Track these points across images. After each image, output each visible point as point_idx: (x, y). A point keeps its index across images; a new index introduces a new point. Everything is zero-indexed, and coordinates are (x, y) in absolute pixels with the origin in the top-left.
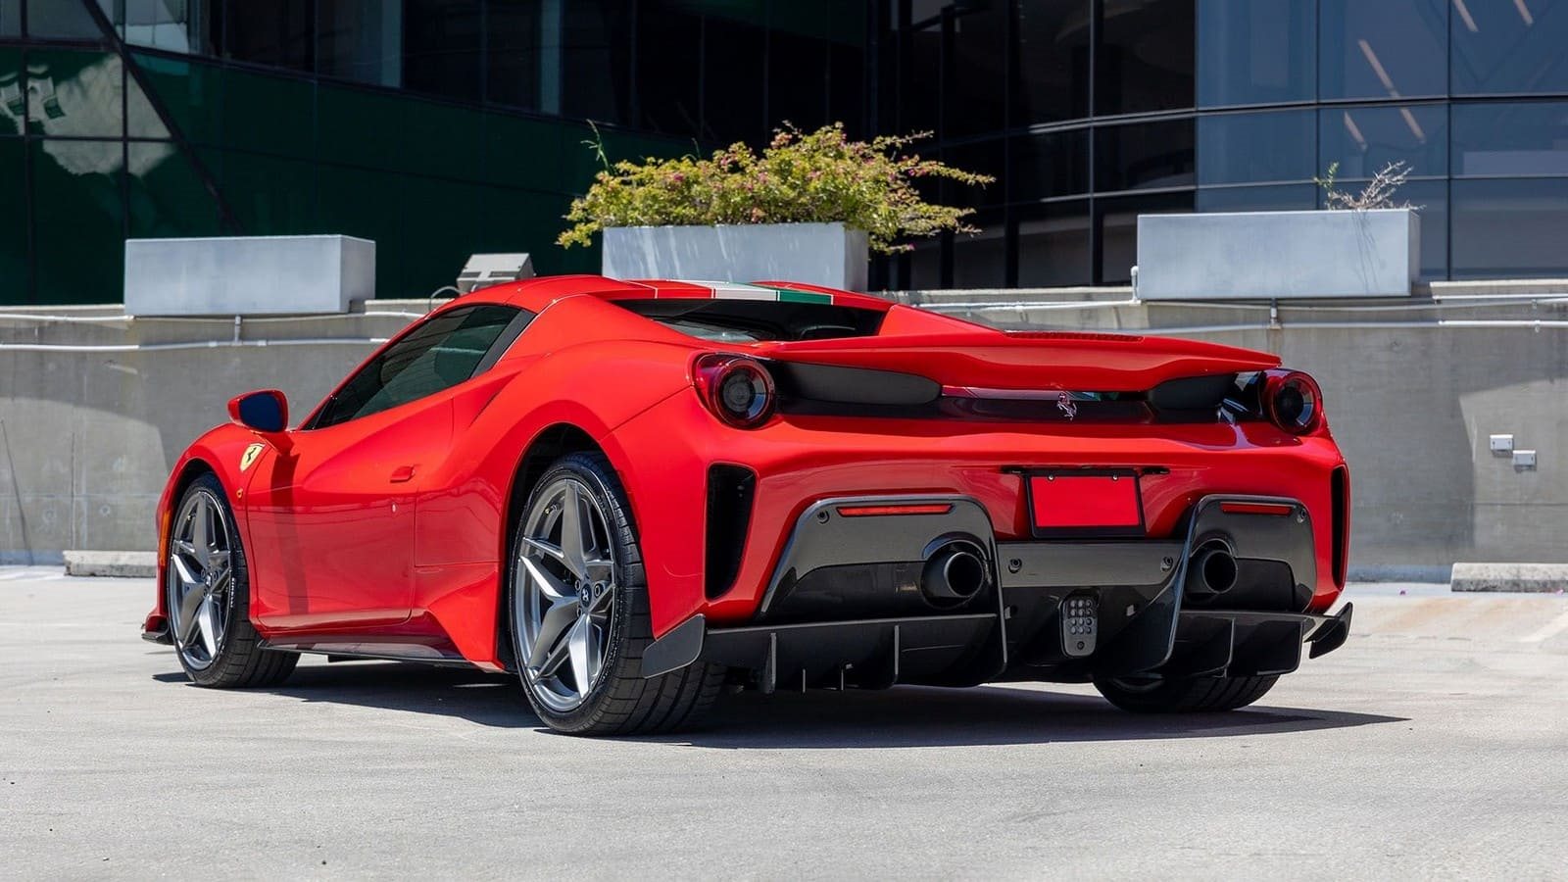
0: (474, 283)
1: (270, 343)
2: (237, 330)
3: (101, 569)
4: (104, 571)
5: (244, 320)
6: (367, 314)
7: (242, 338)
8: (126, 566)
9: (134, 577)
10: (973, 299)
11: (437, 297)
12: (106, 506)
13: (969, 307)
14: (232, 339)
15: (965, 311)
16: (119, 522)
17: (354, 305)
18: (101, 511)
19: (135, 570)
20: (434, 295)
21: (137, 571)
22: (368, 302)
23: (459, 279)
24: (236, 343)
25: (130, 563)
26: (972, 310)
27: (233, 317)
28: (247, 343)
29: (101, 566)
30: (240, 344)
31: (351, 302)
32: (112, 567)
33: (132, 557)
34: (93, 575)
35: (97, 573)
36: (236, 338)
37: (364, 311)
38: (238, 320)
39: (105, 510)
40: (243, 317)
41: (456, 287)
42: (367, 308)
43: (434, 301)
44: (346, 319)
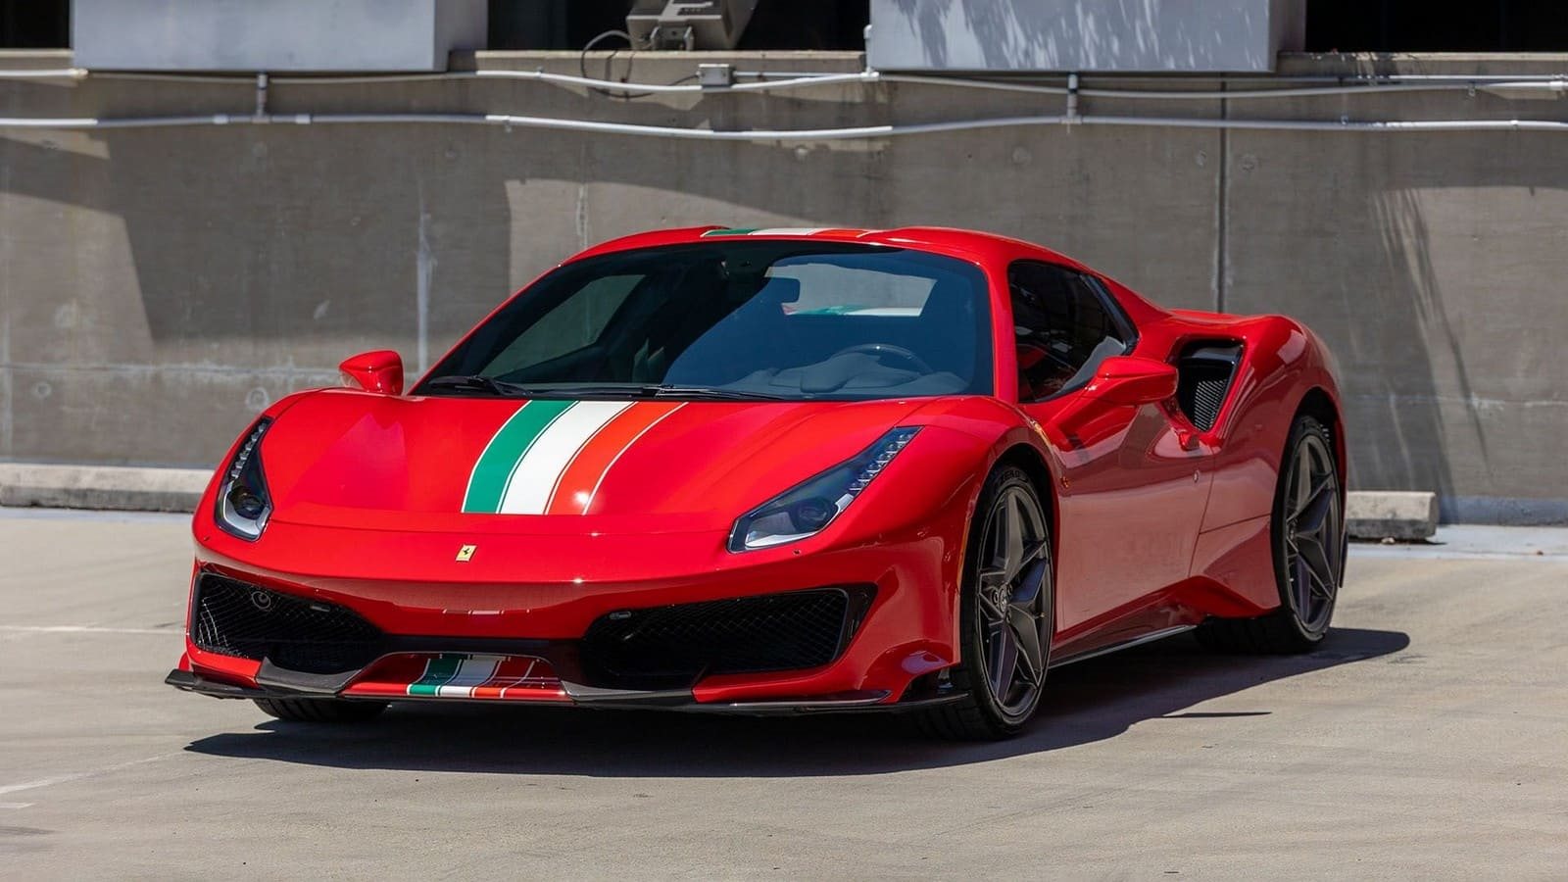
0: (655, 23)
1: (318, 119)
2: (261, 97)
3: (50, 496)
4: (54, 499)
5: (274, 81)
6: (480, 73)
7: (269, 110)
8: (92, 490)
9: (104, 509)
10: (1481, 68)
11: (594, 48)
12: (42, 384)
13: (1473, 82)
14: (251, 111)
15: (1466, 87)
16: (65, 408)
17: (456, 58)
18: (35, 391)
19: (106, 497)
20: (590, 44)
21: (110, 499)
22: (480, 54)
23: (630, 18)
24: (260, 119)
25: (97, 486)
26: (1478, 87)
27: (254, 75)
28: (276, 119)
29: (49, 490)
30: (266, 120)
31: (451, 53)
32: (67, 492)
33: (100, 476)
34: (35, 504)
35: (43, 502)
36: (260, 111)
37: (475, 70)
38: (262, 81)
39: (41, 390)
40: (271, 75)
41: (627, 32)
42: (479, 64)
43: (589, 55)
44: (443, 81)
